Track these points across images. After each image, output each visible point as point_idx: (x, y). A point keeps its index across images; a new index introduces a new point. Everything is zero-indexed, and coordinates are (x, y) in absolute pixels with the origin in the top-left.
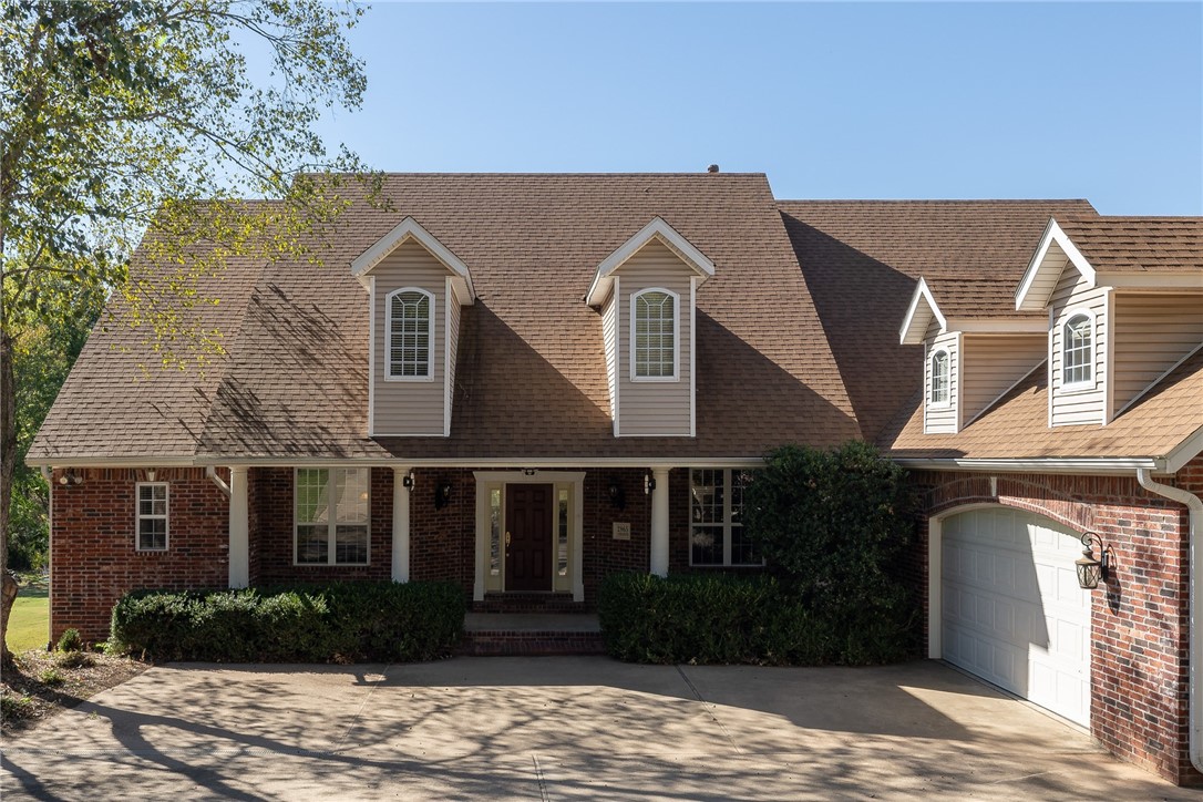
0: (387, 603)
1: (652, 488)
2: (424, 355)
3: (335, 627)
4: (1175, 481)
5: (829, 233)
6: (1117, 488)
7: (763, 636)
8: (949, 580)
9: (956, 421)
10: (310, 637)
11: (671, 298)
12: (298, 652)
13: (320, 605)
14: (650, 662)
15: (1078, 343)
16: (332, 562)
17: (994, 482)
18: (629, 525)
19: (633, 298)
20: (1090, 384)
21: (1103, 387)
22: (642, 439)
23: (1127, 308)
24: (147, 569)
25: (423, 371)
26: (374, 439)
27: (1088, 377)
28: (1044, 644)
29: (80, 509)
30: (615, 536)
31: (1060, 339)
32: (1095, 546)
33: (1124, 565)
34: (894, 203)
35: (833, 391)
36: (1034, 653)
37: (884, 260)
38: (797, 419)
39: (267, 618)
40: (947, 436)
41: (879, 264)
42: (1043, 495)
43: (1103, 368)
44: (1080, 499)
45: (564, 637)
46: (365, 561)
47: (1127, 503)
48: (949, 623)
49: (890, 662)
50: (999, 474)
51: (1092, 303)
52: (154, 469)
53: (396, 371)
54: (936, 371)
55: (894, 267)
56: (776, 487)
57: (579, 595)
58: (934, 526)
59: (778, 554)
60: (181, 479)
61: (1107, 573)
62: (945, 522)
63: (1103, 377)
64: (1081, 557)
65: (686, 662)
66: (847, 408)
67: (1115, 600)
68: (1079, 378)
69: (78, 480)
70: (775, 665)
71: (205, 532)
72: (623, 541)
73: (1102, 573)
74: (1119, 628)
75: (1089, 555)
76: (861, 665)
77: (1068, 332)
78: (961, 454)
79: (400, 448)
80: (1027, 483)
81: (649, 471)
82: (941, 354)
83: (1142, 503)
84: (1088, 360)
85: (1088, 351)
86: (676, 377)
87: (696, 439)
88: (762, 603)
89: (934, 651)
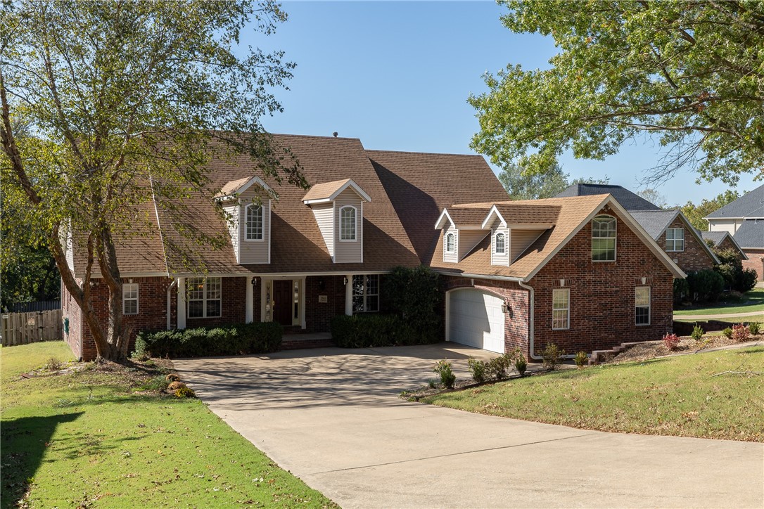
0: (258, 330)
1: (347, 282)
2: (260, 231)
3: (240, 341)
4: (527, 284)
5: (387, 168)
6: (513, 285)
7: (394, 336)
8: (452, 313)
9: (457, 259)
10: (230, 345)
11: (354, 210)
12: (225, 351)
13: (234, 332)
14: (356, 347)
15: (500, 241)
16: (205, 316)
17: (473, 281)
18: (326, 297)
19: (340, 209)
20: (504, 254)
21: (508, 255)
22: (343, 264)
23: (514, 234)
24: (129, 322)
25: (260, 237)
26: (240, 265)
27: (503, 252)
28: (489, 331)
29: (97, 297)
30: (320, 301)
31: (495, 239)
32: (506, 301)
33: (513, 306)
34: (410, 153)
35: (407, 243)
36: (485, 334)
37: (410, 182)
38: (397, 255)
39: (212, 338)
40: (454, 264)
41: (409, 184)
42: (490, 286)
43: (508, 250)
44: (501, 287)
45: (315, 342)
46: (219, 315)
47: (515, 289)
48: (453, 328)
49: (435, 343)
50: (474, 278)
51: (504, 230)
52: (132, 278)
53: (249, 237)
54: (448, 241)
55: (415, 185)
56: (397, 282)
57: (304, 326)
58: (448, 294)
59: (399, 306)
60: (144, 282)
61: (509, 308)
62: (451, 293)
63: (508, 252)
64: (503, 304)
65: (368, 346)
66: (413, 250)
67: (512, 315)
68: (500, 252)
69: (98, 284)
70: (399, 346)
71: (156, 305)
72: (323, 303)
73: (508, 308)
74: (513, 323)
75: (505, 303)
76: (426, 344)
77: (497, 237)
78: (463, 272)
79: (253, 269)
80: (484, 282)
81: (345, 276)
82: (450, 235)
83: (519, 289)
84: (503, 247)
85: (503, 244)
86: (356, 240)
87: (363, 264)
88: (394, 323)
89: (447, 339)
